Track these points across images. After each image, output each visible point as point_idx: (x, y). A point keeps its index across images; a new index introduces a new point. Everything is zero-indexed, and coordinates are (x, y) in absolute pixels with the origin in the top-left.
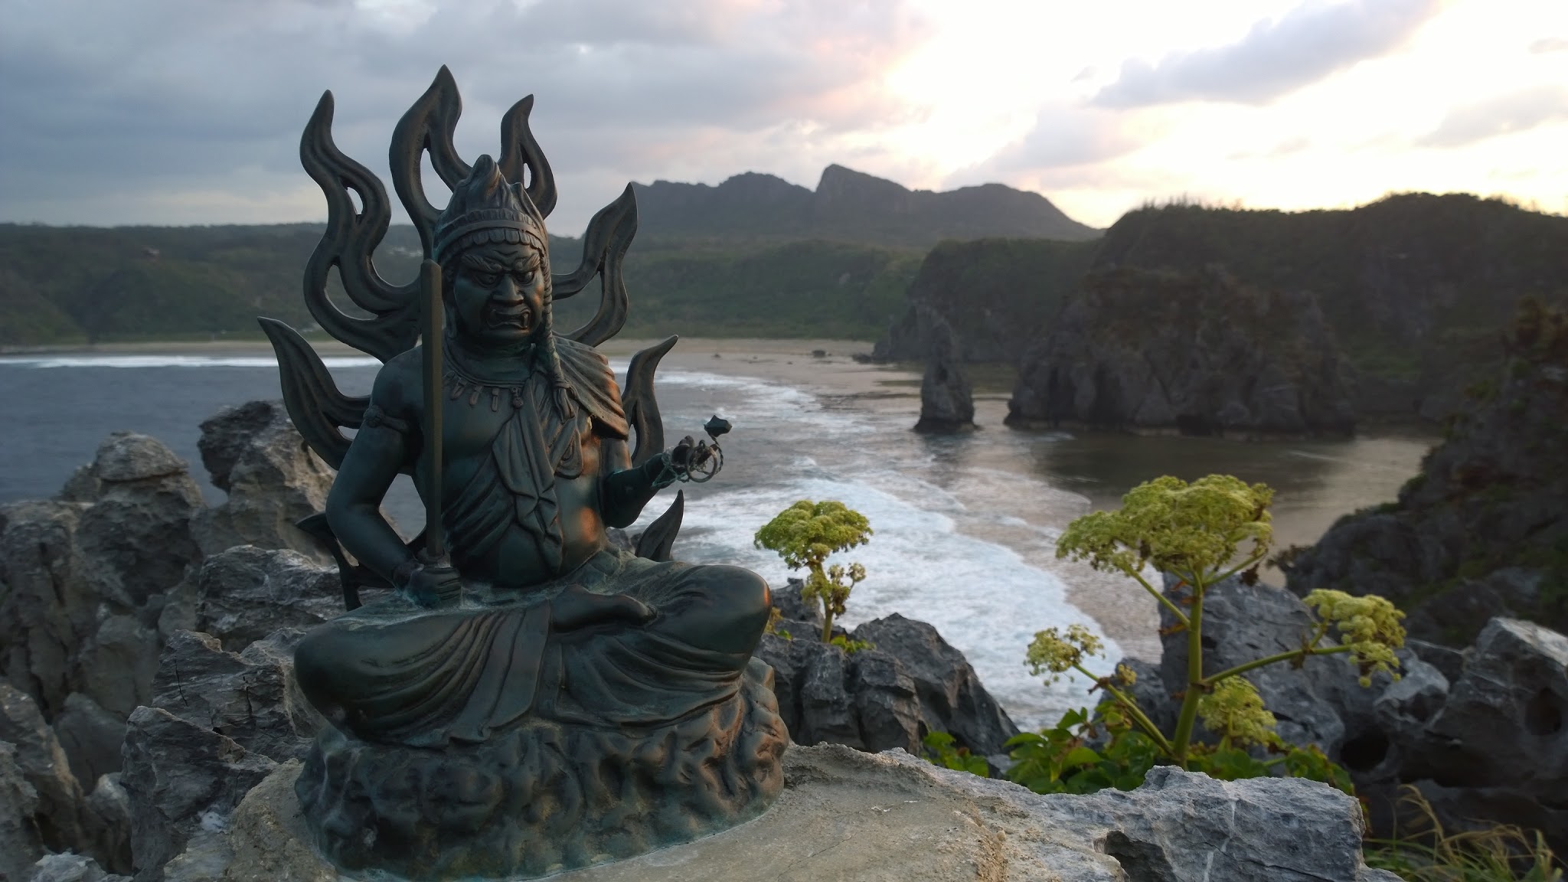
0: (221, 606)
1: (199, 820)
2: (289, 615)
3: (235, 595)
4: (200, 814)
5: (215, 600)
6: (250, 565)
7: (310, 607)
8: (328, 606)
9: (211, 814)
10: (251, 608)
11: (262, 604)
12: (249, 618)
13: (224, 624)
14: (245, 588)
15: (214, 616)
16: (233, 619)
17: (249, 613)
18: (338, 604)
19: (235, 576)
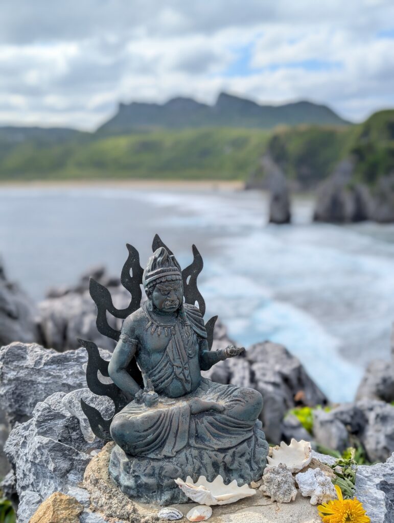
0: (9, 368)
1: (67, 477)
2: (38, 372)
3: (15, 363)
4: (68, 475)
5: (7, 365)
6: (20, 351)
7: (47, 370)
8: (54, 369)
9: (71, 475)
10: (23, 369)
11: (27, 368)
12: (21, 373)
13: (12, 375)
14: (19, 360)
15: (7, 372)
16: (15, 374)
17: (21, 371)
18: (58, 368)
19: (14, 355)
